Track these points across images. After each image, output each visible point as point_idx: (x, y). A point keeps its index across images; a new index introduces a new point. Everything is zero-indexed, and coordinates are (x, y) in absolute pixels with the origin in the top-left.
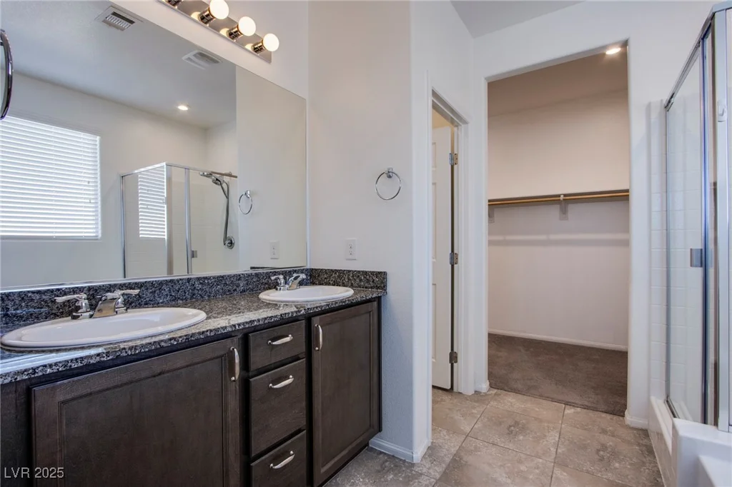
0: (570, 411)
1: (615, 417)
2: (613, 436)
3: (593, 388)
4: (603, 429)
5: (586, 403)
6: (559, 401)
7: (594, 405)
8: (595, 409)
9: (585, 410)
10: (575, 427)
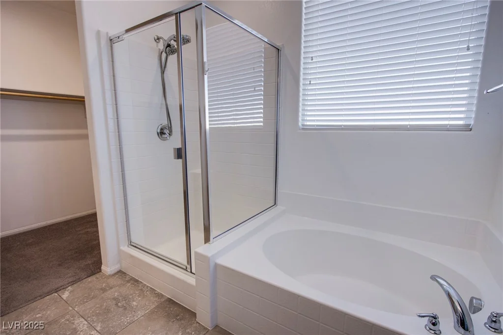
0: (66, 295)
1: (97, 275)
2: (111, 288)
3: (59, 265)
4: (101, 289)
5: (70, 280)
6: (49, 293)
7: (77, 277)
8: (80, 280)
9: (75, 285)
10: (84, 303)
